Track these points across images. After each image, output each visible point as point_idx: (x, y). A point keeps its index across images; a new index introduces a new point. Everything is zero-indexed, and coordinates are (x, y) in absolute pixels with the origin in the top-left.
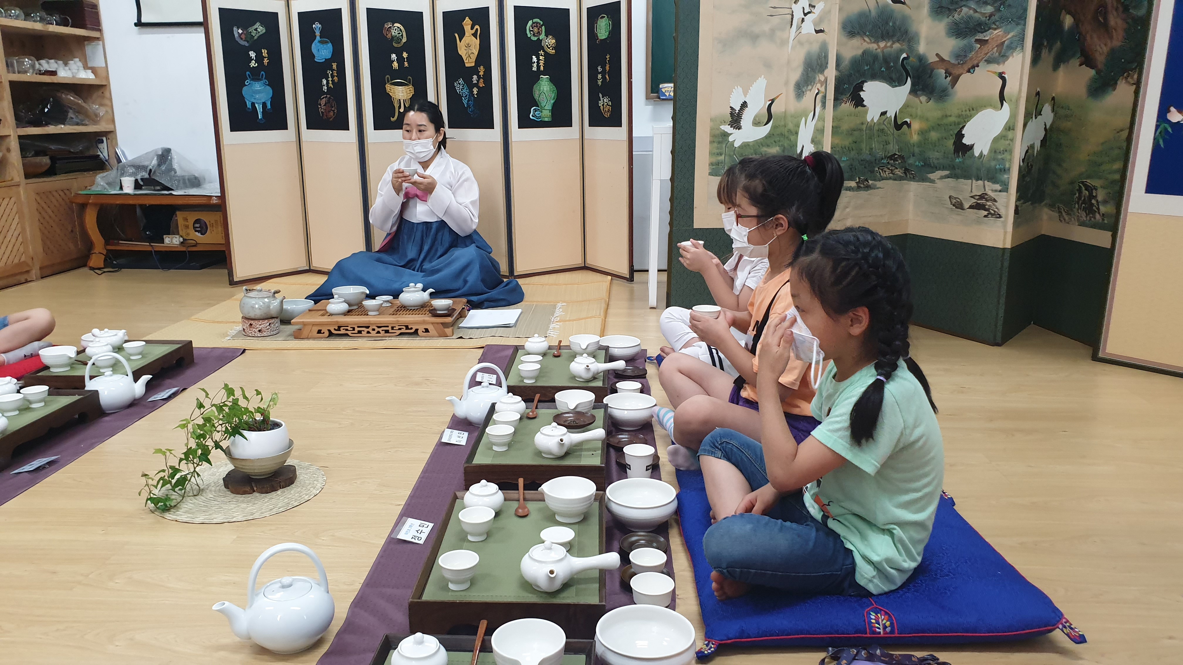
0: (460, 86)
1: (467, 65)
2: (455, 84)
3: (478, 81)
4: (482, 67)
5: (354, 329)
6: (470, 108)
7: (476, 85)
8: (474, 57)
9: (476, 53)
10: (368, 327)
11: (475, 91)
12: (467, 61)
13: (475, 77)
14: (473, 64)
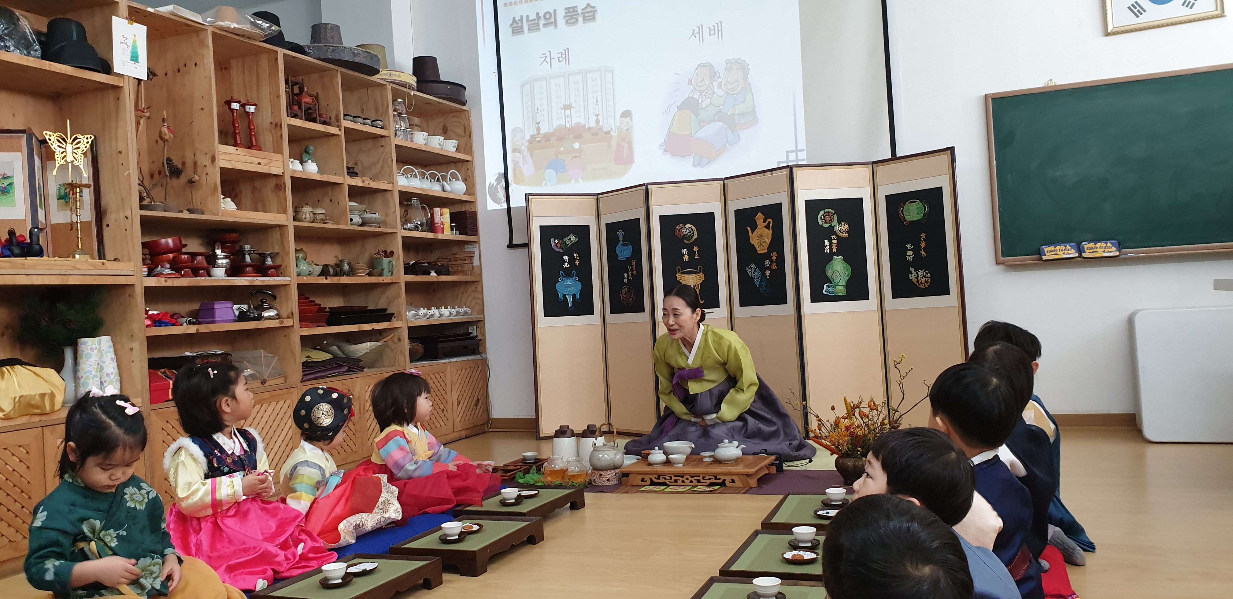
0: (752, 270)
1: (759, 252)
2: (747, 269)
3: (770, 265)
4: (774, 253)
5: (671, 479)
6: (762, 288)
7: (769, 268)
8: (766, 246)
9: (768, 241)
10: (682, 477)
11: (768, 273)
12: (760, 249)
13: (767, 262)
14: (766, 251)
